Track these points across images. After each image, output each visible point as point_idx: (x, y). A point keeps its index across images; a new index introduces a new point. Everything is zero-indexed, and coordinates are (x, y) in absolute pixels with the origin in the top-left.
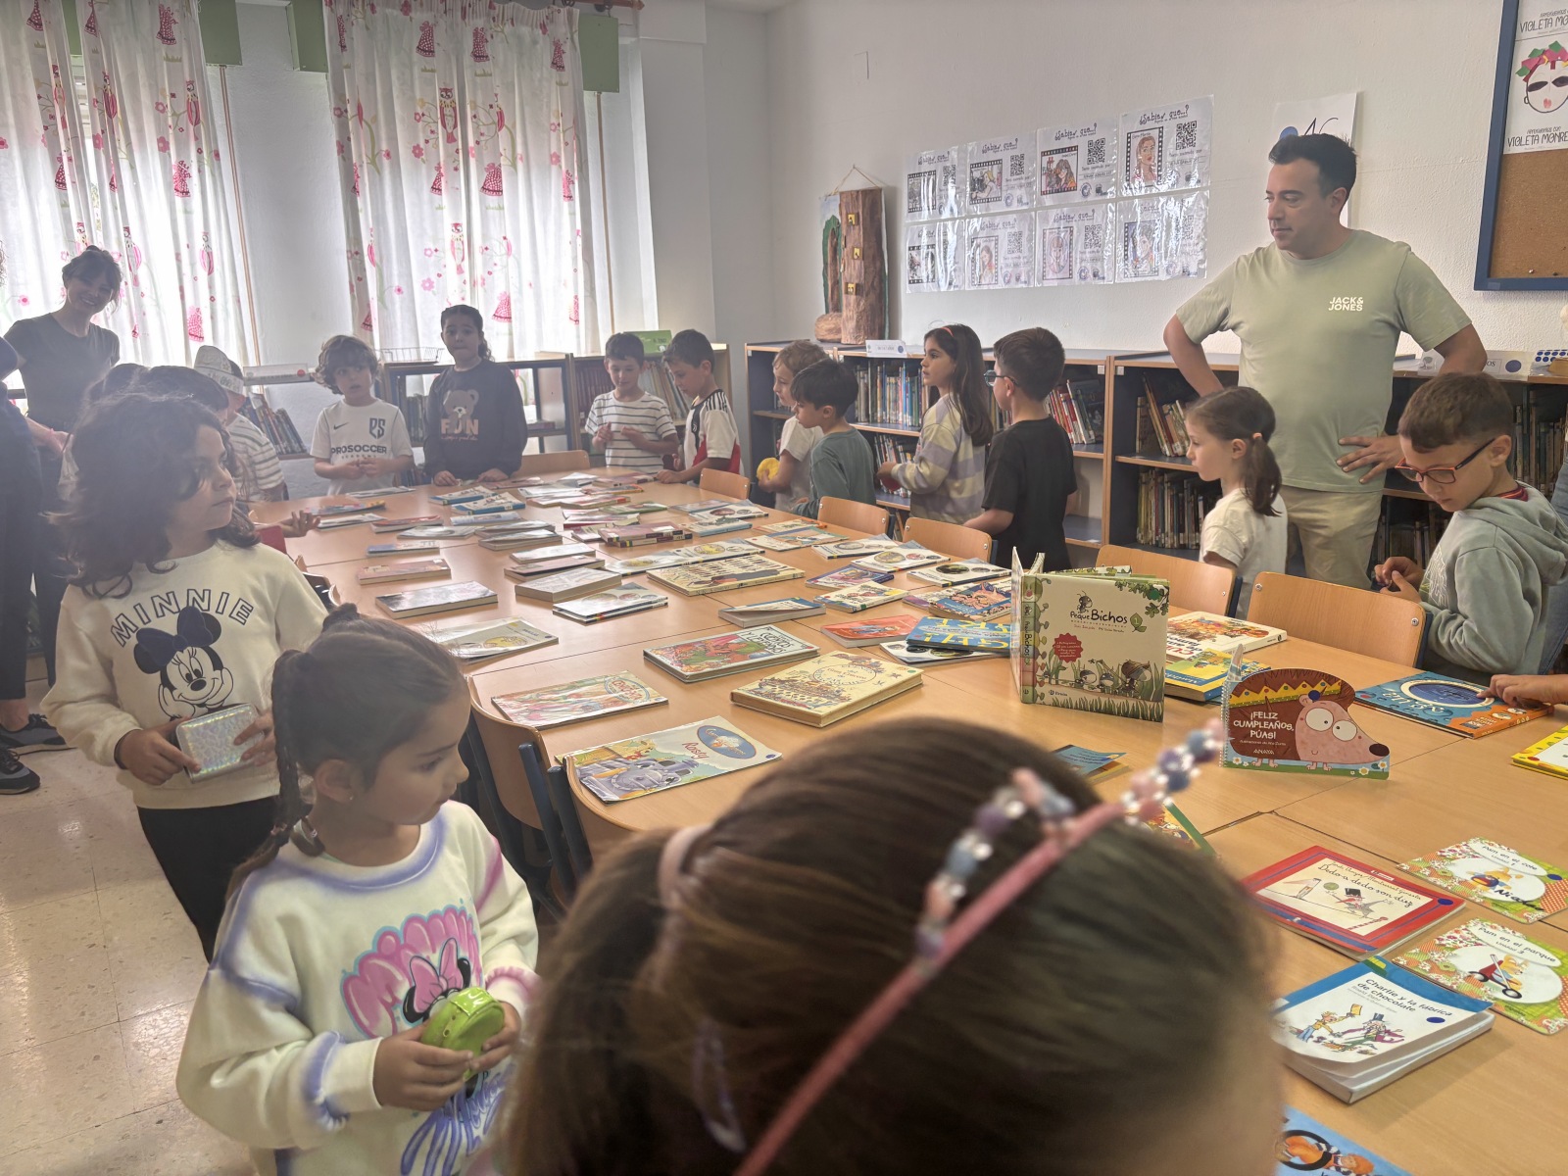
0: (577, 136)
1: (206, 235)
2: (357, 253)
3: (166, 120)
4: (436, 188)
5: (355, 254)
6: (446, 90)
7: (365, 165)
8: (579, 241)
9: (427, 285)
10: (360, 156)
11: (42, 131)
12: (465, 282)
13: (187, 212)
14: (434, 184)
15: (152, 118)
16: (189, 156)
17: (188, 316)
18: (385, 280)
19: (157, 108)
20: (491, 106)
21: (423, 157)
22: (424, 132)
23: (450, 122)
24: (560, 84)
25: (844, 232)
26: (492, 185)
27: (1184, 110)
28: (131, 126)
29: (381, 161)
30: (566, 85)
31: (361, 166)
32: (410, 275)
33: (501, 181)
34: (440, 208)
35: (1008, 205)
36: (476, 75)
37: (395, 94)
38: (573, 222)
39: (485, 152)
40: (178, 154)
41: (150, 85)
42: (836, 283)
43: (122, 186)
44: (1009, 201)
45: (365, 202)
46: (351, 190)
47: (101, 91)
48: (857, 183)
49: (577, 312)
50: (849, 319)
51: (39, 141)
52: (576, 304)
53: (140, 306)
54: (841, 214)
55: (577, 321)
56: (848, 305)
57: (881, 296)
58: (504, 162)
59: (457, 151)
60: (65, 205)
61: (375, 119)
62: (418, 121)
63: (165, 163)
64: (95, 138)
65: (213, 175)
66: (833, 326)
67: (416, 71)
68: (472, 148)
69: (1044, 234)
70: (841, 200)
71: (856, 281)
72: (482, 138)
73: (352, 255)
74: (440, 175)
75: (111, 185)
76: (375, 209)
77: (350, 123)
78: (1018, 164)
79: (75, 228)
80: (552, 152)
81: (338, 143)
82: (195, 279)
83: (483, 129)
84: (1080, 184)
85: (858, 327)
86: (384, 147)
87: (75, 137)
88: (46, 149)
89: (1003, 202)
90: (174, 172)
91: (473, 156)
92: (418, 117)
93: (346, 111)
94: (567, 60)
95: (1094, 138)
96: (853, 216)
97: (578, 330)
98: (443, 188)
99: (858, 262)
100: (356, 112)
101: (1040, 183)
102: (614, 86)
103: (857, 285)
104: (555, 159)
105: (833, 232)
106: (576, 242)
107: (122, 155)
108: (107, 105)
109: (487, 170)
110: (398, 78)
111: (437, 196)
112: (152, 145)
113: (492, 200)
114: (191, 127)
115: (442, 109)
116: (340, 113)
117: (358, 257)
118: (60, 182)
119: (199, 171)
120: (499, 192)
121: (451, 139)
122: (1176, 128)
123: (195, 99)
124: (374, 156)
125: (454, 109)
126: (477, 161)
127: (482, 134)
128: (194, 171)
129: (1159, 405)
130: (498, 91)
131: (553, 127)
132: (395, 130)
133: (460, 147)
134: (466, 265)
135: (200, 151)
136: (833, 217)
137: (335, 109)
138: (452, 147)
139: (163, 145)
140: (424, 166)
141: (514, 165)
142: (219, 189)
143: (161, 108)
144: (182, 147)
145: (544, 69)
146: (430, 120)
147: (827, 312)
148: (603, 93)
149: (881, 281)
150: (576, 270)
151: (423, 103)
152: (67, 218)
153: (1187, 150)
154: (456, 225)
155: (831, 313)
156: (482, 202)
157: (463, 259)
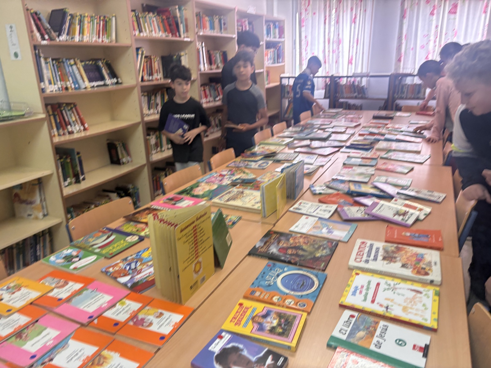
1: (358, 34)
3: (354, 3)
9: (422, 47)
10: (407, 6)
11: (323, 9)
13: (355, 28)
14: (432, 12)
16: (358, 12)
17: (350, 58)
18: (408, 45)
21: (429, 3)
26: (453, 11)
28: (345, 5)
29: (414, 6)
31: (407, 9)
32: (417, 44)
33: (457, 9)
34: (432, 20)
38: (485, 22)
43: (339, 23)
45: (406, 20)
58: (460, 2)
59: (442, 0)
60: (325, 29)
63: (352, 14)
64: (335, 9)
65: (363, 17)
74: (434, 9)
76: (409, 22)
81: (401, 2)
82: (353, 47)
86: (417, 1)
90: (353, 17)
107: (341, 14)
109: (452, 5)
111: (431, 17)
112: (349, 9)
113: (452, 16)
114: (360, 3)
117: (400, 39)
118: (325, 23)
119: (360, 16)
120: (455, 13)
126: (449, 2)
134: (437, 40)
135: (360, 10)
139: (352, 9)
140: (429, 7)
141: (464, 3)
142: (364, 21)
144: (356, 9)
154: (437, 26)
156: (448, 17)
157: (437, 37)
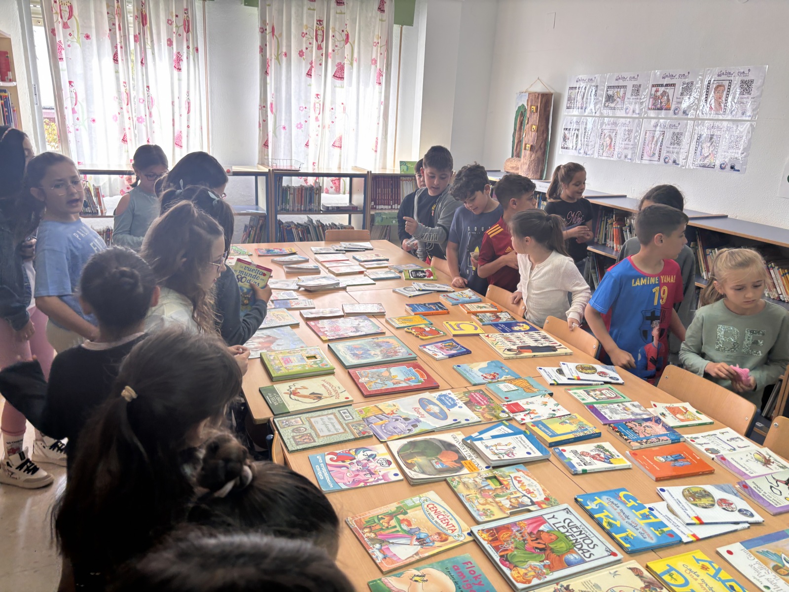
0: (387, 50)
1: (188, 92)
2: (264, 107)
3: (172, 29)
4: (309, 74)
5: (263, 107)
6: (320, 21)
7: (273, 60)
8: (382, 107)
9: (299, 126)
10: (271, 55)
11: (108, 31)
12: (319, 126)
13: (179, 80)
14: (308, 72)
15: (165, 28)
16: (182, 49)
17: (176, 135)
18: (277, 122)
19: (168, 22)
20: (343, 31)
21: (304, 57)
22: (306, 43)
23: (320, 38)
24: (381, 20)
25: (528, 115)
26: (339, 75)
27: (746, 72)
28: (154, 31)
29: (282, 57)
30: (384, 21)
31: (271, 60)
32: (291, 121)
33: (344, 73)
34: (310, 85)
35: (627, 113)
36: (337, 13)
37: (293, 21)
38: (380, 97)
39: (337, 56)
40: (177, 49)
41: (166, 10)
42: (520, 141)
43: (147, 63)
44: (627, 111)
45: (271, 80)
46: (265, 72)
47: (140, 12)
48: (539, 88)
49: (376, 146)
50: (524, 164)
51: (107, 37)
52: (377, 142)
53: (151, 127)
54: (528, 105)
55: (376, 151)
56: (525, 156)
57: (544, 153)
58: (346, 63)
59: (322, 55)
60: (117, 72)
61: (281, 35)
62: (303, 37)
63: (170, 52)
64: (135, 36)
65: (194, 61)
66: (515, 165)
67: (305, 9)
68: (330, 53)
69: (646, 133)
70: (529, 97)
71: (532, 144)
72: (336, 48)
73: (261, 108)
74: (312, 67)
75: (142, 63)
76: (276, 84)
77: (268, 36)
78: (637, 90)
79: (122, 84)
80: (373, 57)
81: (260, 47)
82: (181, 115)
83: (337, 43)
84: (673, 107)
85: (529, 168)
86: (284, 50)
87: (125, 36)
88: (110, 41)
89: (624, 110)
90: (175, 57)
91: (330, 58)
92: (303, 35)
93: (266, 30)
94: (386, 7)
95: (687, 81)
96: (534, 107)
97: (376, 156)
98: (313, 74)
99: (533, 133)
100: (271, 30)
101: (648, 102)
102: (411, 24)
103: (532, 146)
104: (374, 62)
105: (521, 113)
106: (380, 109)
107: (148, 47)
108: (143, 19)
109: (337, 66)
110: (295, 13)
111: (309, 79)
112: (164, 42)
113: (338, 82)
114: (185, 34)
115: (316, 31)
116: (263, 31)
117: (264, 109)
118: (116, 60)
119: (187, 58)
120: (342, 78)
121: (319, 48)
122: (740, 82)
123: (188, 19)
124: (278, 55)
125: (323, 31)
126: (332, 60)
127: (336, 46)
128: (184, 58)
129: (704, 249)
130: (347, 22)
131: (375, 44)
132: (290, 41)
133: (324, 52)
134: (320, 117)
135: (188, 47)
136: (523, 105)
137: (260, 28)
138: (320, 52)
139: (170, 43)
140: (304, 62)
141: (351, 64)
142: (197, 68)
143: (170, 22)
144: (179, 44)
145: (374, 12)
146: (310, 37)
147: (512, 156)
148: (404, 27)
149: (546, 145)
150: (378, 124)
151: (307, 28)
152: (118, 79)
153: (746, 96)
154: (317, 95)
155: (514, 158)
156: (333, 83)
157: (319, 114)
